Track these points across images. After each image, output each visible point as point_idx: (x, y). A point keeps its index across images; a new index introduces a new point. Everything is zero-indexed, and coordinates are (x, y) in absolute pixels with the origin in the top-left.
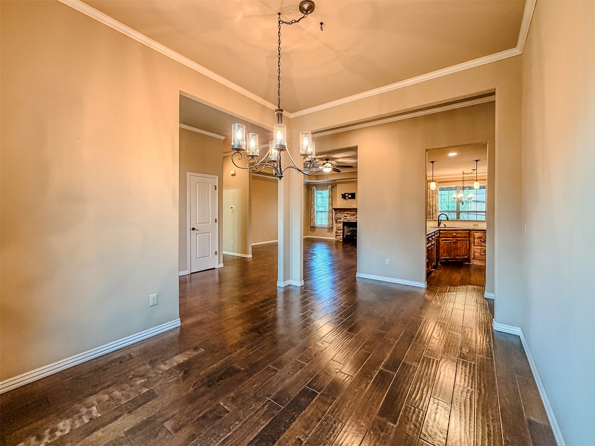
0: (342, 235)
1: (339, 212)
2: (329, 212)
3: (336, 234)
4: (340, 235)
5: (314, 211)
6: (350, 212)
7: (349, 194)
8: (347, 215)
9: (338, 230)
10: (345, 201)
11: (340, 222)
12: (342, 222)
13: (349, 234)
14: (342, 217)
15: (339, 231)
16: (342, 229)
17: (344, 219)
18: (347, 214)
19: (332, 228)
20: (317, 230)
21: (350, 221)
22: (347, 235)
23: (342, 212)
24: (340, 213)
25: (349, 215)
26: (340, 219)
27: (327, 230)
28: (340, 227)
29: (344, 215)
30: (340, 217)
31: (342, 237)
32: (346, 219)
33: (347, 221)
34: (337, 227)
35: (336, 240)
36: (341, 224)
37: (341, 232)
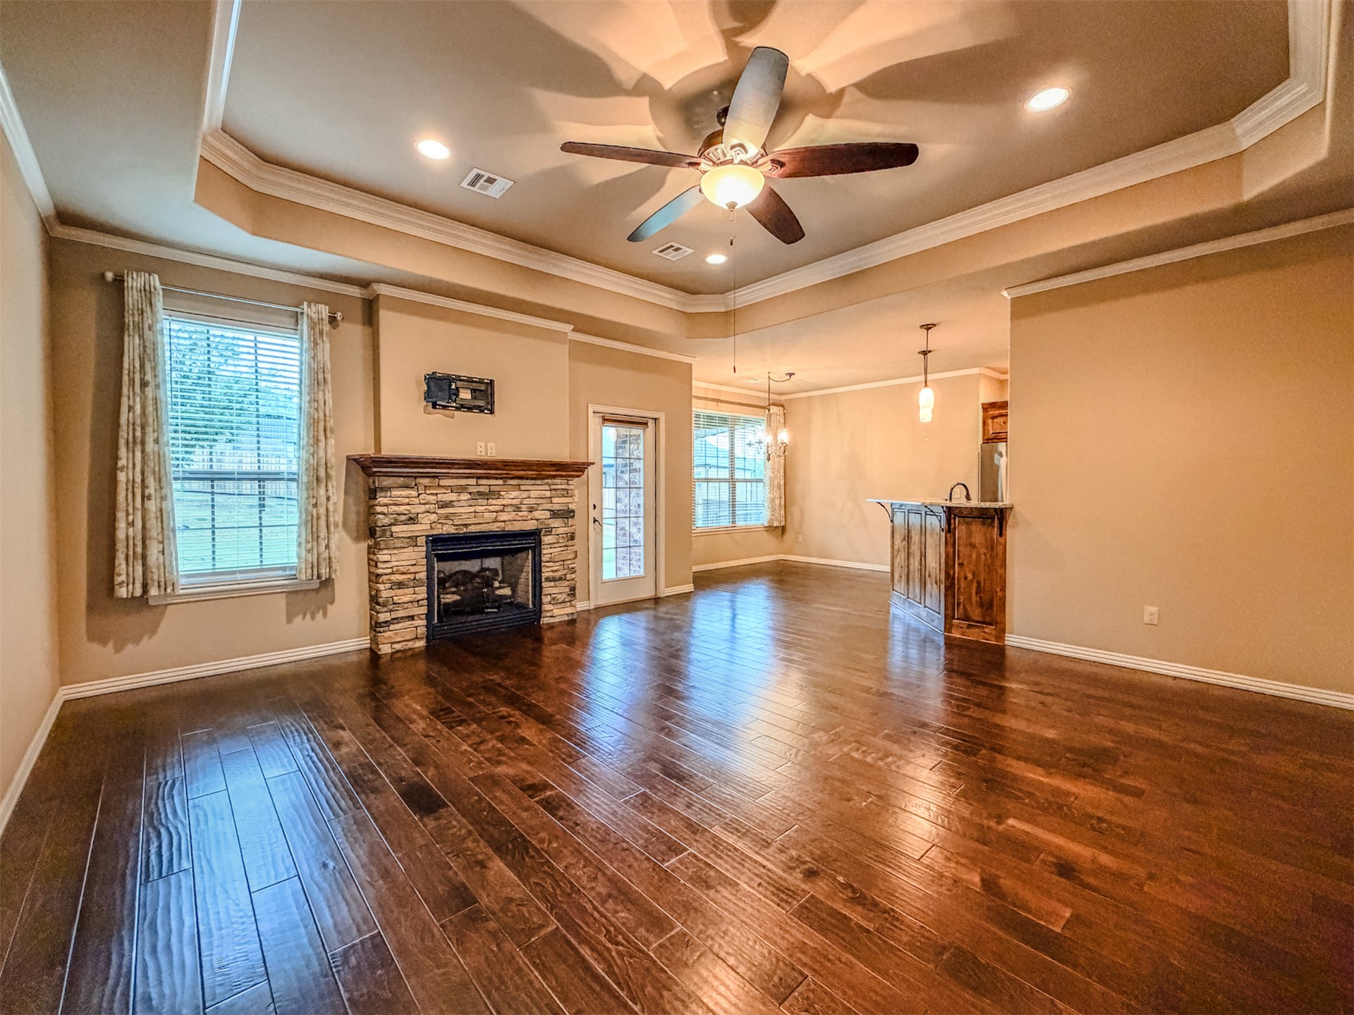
0: (423, 611)
1: (400, 481)
3: (386, 616)
4: (412, 618)
6: (473, 481)
7: (463, 383)
8: (453, 497)
9: (400, 585)
10: (439, 416)
11: (413, 540)
12: (421, 541)
13: (456, 598)
14: (423, 508)
15: (404, 596)
16: (423, 575)
17: (433, 517)
18: (451, 489)
19: (327, 583)
21: (472, 529)
22: (446, 610)
23: (426, 481)
24: (407, 487)
25: (465, 496)
26: (412, 520)
27: (282, 601)
28: (412, 569)
29: (435, 497)
30: (408, 507)
31: (424, 622)
32: (447, 517)
33: (452, 530)
34: (392, 573)
35: (390, 651)
36: (416, 549)
37: (419, 597)
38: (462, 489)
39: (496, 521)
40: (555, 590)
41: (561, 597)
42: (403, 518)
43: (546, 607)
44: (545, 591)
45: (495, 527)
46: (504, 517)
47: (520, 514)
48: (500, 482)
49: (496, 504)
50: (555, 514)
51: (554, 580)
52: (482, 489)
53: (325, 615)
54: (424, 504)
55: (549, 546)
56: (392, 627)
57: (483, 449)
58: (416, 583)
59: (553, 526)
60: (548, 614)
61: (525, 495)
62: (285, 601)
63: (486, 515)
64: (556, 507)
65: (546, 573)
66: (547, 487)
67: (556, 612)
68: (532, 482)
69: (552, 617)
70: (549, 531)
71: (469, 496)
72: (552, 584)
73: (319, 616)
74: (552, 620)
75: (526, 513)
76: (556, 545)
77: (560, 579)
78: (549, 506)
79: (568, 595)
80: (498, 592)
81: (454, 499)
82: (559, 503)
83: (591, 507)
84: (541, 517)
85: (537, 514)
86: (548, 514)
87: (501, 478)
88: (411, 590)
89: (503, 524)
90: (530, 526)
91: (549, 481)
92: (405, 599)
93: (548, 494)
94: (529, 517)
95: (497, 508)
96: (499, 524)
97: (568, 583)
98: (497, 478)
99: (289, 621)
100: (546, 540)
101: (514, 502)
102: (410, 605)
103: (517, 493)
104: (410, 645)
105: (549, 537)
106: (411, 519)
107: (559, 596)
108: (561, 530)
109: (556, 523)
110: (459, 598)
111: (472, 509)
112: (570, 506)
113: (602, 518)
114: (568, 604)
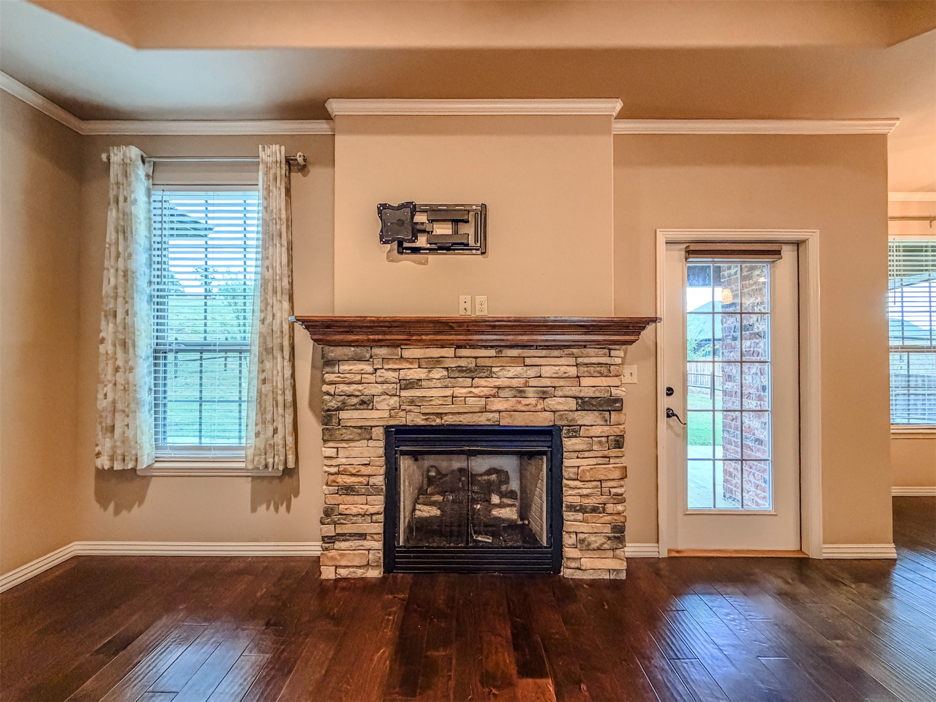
0: (379, 528)
1: (351, 351)
2: (267, 351)
3: (329, 530)
4: (362, 536)
5: (126, 344)
6: (449, 352)
7: (438, 213)
8: (421, 374)
9: (349, 490)
10: (408, 263)
11: (365, 432)
12: (378, 433)
13: (435, 512)
14: (379, 389)
15: (353, 505)
16: (379, 480)
17: (394, 401)
18: (419, 362)
19: (290, 473)
20: (154, 488)
21: (449, 420)
22: (420, 527)
23: (382, 352)
24: (360, 359)
25: (438, 373)
26: (366, 403)
27: (246, 486)
28: (365, 470)
29: (396, 374)
30: (360, 387)
31: (379, 545)
32: (412, 402)
33: (420, 421)
34: (338, 473)
35: (332, 576)
36: (371, 443)
37: (372, 510)
38: (436, 362)
39: (484, 410)
40: (584, 528)
41: (597, 541)
42: (355, 400)
43: (569, 552)
44: (568, 526)
45: (482, 420)
46: (498, 404)
47: (524, 401)
48: (492, 352)
49: (485, 386)
50: (585, 404)
51: (582, 509)
52: (463, 363)
53: (288, 509)
54: (382, 383)
55: (576, 454)
56: (338, 545)
57: (468, 306)
58: (370, 490)
59: (580, 423)
60: (573, 565)
61: (532, 372)
62: (249, 486)
63: (470, 401)
64: (588, 393)
65: (570, 497)
66: (572, 361)
67: (586, 563)
68: (544, 353)
69: (579, 569)
70: (575, 431)
71: (446, 373)
72: (580, 516)
73: (283, 508)
74: (578, 575)
75: (532, 401)
76: (587, 454)
77: (594, 510)
78: (575, 391)
79: (609, 538)
80: (495, 512)
81: (423, 376)
82: (591, 386)
83: (662, 391)
84: (560, 407)
85: (552, 403)
86: (572, 404)
87: (492, 347)
88: (362, 499)
89: (496, 415)
90: (543, 420)
91: (575, 351)
92: (354, 510)
93: (573, 371)
94: (539, 407)
95: (486, 391)
96: (490, 415)
97: (609, 518)
98: (486, 347)
99: (254, 510)
100: (569, 444)
101: (515, 383)
102: (360, 519)
103: (519, 370)
104: (359, 573)
105: (574, 440)
106: (363, 402)
107: (592, 538)
108: (596, 431)
109: (588, 418)
110: (438, 512)
111: (448, 392)
112: (614, 391)
113: (685, 410)
114: (610, 554)
